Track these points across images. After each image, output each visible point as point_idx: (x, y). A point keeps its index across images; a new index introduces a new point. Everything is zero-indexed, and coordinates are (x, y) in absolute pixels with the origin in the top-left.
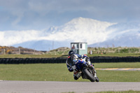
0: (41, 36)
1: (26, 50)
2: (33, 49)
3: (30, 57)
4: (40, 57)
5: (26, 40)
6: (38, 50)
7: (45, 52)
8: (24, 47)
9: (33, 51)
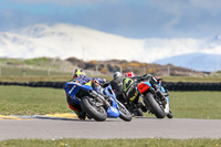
0: (203, 48)
1: (179, 69)
2: (189, 67)
3: (184, 81)
4: (201, 82)
5: (178, 53)
6: (197, 69)
7: (208, 73)
8: (176, 65)
9: (190, 71)
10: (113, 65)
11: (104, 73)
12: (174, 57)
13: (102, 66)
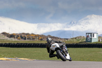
0: (64, 27)
2: (58, 37)
6: (62, 38)
7: (67, 39)
10: (23, 36)
11: (19, 39)
12: (51, 32)
13: (18, 36)
